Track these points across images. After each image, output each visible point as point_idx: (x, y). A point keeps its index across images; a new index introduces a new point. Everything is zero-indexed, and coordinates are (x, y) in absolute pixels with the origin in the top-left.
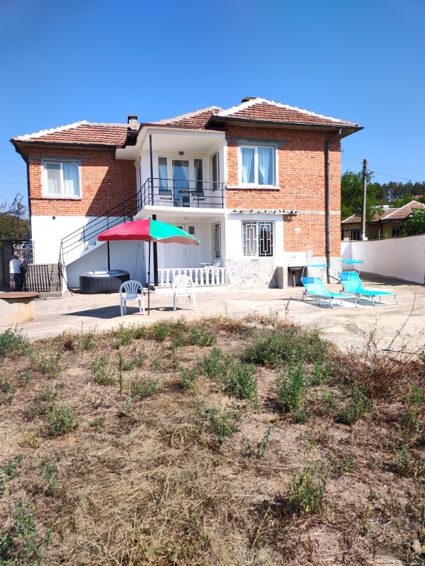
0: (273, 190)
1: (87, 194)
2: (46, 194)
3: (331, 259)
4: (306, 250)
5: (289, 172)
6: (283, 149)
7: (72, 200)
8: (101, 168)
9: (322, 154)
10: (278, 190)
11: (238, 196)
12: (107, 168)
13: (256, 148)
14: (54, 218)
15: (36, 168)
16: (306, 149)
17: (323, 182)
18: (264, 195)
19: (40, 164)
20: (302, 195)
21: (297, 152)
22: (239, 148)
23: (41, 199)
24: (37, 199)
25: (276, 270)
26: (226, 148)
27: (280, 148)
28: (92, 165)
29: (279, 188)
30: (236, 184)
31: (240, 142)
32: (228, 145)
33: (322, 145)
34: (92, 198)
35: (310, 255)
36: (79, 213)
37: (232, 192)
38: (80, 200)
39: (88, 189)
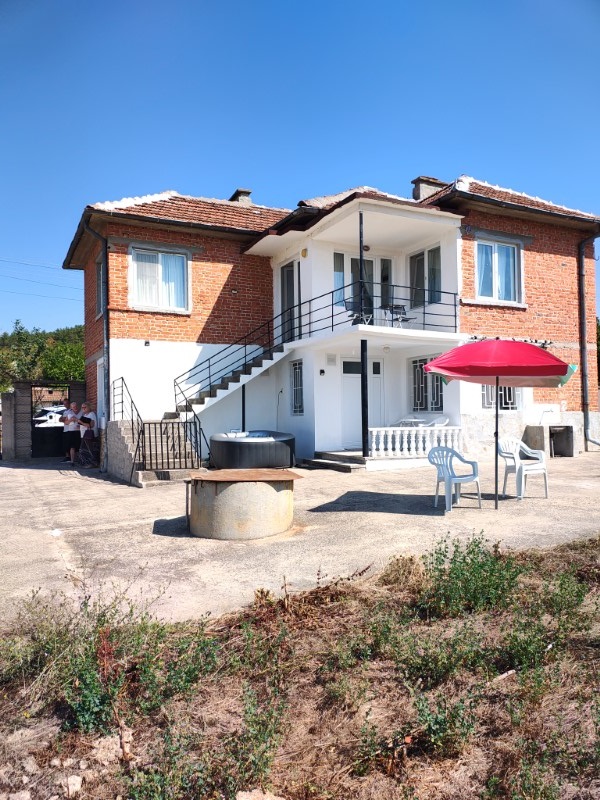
0: (518, 309)
1: (200, 307)
2: (133, 302)
3: (590, 414)
4: (559, 401)
5: (537, 284)
6: (529, 250)
7: (176, 315)
8: (221, 265)
9: (572, 261)
10: (524, 310)
11: (474, 315)
12: (230, 267)
13: (495, 246)
14: (147, 343)
15: (120, 259)
16: (556, 252)
17: (576, 302)
18: (508, 315)
19: (126, 253)
20: (553, 319)
21: (546, 256)
22: (476, 243)
23: (127, 311)
24: (119, 311)
25: (526, 431)
26: (460, 242)
27: (527, 249)
28: (208, 260)
29: (526, 306)
30: (473, 297)
31: (478, 234)
32: (464, 238)
33: (574, 248)
34: (208, 313)
35: (564, 408)
36: (187, 337)
37: (468, 309)
38: (188, 316)
39: (201, 298)
